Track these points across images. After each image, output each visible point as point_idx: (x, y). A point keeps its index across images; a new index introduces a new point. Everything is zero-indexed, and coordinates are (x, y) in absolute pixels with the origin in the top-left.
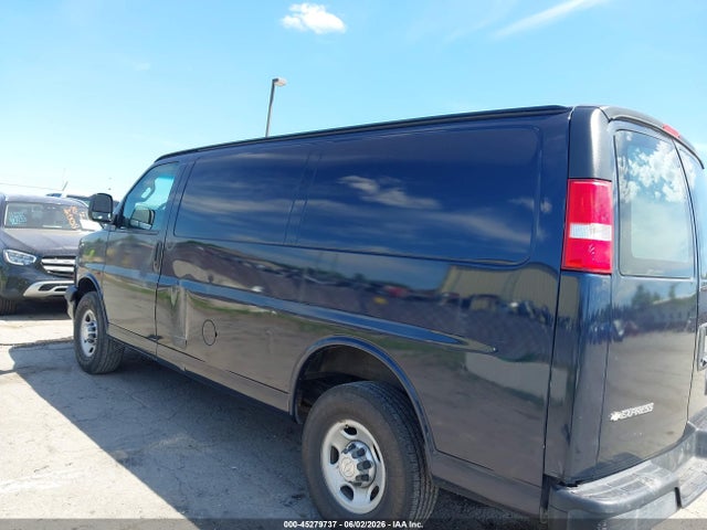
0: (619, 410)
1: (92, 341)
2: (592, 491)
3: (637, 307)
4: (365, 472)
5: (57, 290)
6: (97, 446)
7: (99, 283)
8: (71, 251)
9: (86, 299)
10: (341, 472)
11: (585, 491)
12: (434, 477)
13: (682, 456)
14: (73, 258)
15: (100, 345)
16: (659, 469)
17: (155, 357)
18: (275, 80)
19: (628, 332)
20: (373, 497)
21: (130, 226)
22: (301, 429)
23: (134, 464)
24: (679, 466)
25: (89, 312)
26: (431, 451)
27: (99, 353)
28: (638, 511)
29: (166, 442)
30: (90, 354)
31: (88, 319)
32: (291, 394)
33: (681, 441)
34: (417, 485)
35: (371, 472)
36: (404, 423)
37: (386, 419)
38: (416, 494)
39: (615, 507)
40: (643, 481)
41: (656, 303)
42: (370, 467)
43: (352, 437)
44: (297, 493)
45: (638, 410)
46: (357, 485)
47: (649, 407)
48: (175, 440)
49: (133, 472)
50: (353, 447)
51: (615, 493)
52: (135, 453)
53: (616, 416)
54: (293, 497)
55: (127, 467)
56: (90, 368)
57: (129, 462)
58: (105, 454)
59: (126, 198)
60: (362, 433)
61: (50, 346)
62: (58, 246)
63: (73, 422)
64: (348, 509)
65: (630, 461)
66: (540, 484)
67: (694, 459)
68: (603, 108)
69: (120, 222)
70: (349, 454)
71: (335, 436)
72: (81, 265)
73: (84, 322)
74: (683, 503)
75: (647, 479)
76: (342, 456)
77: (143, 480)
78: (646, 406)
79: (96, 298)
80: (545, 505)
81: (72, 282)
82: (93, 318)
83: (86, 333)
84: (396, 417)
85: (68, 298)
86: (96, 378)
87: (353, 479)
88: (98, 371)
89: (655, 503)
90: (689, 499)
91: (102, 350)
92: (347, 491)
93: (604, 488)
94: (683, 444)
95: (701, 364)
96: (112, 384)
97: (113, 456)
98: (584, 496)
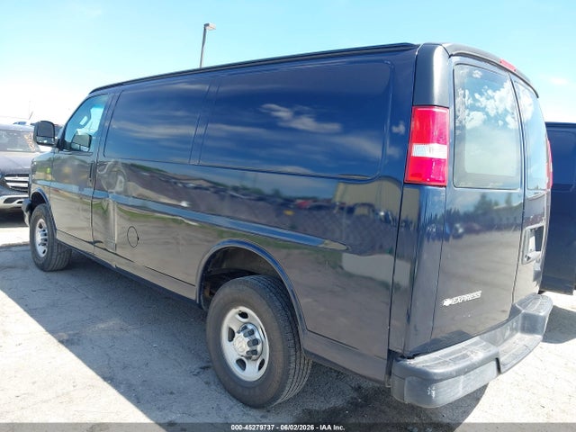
0: (451, 297)
1: (44, 245)
2: (426, 361)
3: (480, 212)
4: (254, 348)
5: (19, 203)
6: (43, 330)
7: (47, 196)
8: (26, 170)
9: (38, 210)
10: (235, 349)
11: (420, 362)
12: (306, 352)
13: (508, 333)
14: (27, 175)
15: (51, 248)
16: (484, 343)
17: (93, 256)
18: (207, 25)
19: (469, 231)
20: (260, 368)
21: (71, 149)
22: (205, 315)
23: (72, 344)
24: (505, 341)
25: (41, 220)
26: (303, 330)
27: (50, 253)
28: (462, 377)
29: (102, 326)
30: (43, 255)
31: (41, 227)
32: (197, 287)
33: (508, 321)
34: (293, 359)
35: (259, 348)
36: (284, 308)
37: (270, 306)
38: (293, 365)
39: (442, 374)
40: (469, 353)
41: (495, 208)
42: (258, 344)
43: (245, 320)
44: (204, 365)
45: (468, 297)
46: (249, 358)
47: (477, 294)
48: (110, 324)
49: (71, 351)
50: (246, 328)
51: (445, 363)
52: (74, 335)
53: (447, 302)
54: (201, 368)
55: (66, 346)
56: (44, 266)
57: (68, 343)
58: (49, 335)
59: (67, 125)
60: (252, 316)
61: (13, 249)
62: (19, 165)
63: (25, 310)
64: (243, 378)
65: (462, 337)
66: (386, 357)
67: (519, 335)
68: (445, 46)
69: (61, 145)
70: (242, 334)
71: (232, 319)
72: (34, 181)
73: (38, 229)
74: (502, 370)
75: (472, 352)
76: (237, 335)
77: (79, 356)
78: (474, 294)
79: (46, 208)
80: (389, 373)
81: (27, 196)
82: (44, 225)
83: (39, 238)
84: (277, 304)
85: (24, 209)
86: (49, 275)
87: (244, 354)
88: (50, 268)
89: (477, 370)
90: (509, 366)
91: (52, 252)
92: (241, 363)
93: (437, 359)
94: (510, 323)
95: (526, 259)
96: (63, 279)
97: (55, 337)
98: (419, 366)
